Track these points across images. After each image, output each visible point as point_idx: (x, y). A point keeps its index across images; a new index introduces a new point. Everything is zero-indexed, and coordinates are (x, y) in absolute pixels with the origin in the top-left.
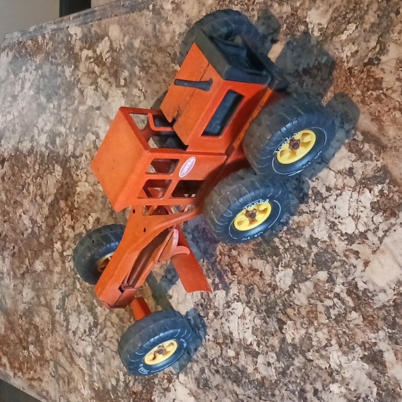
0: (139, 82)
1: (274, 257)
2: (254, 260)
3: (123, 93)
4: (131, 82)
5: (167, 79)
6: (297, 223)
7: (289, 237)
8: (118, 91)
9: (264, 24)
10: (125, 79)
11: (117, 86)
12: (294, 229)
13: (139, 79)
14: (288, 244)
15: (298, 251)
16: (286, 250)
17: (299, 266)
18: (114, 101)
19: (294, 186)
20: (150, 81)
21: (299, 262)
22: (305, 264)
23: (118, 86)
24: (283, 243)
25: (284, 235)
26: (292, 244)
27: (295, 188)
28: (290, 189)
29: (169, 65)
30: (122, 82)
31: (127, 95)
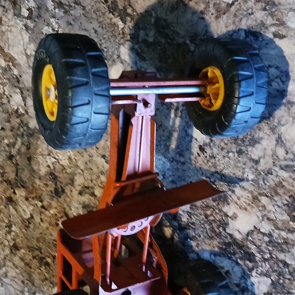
0: (52, 20)
1: (248, 262)
2: (218, 258)
3: (26, 26)
4: (39, 16)
5: (100, 30)
6: (284, 239)
7: (270, 248)
8: (18, 21)
9: (265, 9)
10: (29, 9)
11: (15, 15)
12: (279, 244)
13: (54, 17)
14: (269, 255)
15: (281, 265)
16: (265, 260)
17: (280, 279)
18: (11, 31)
19: (285, 202)
20: (71, 24)
21: (280, 274)
22: (289, 279)
23: (18, 15)
24: (260, 251)
25: (264, 245)
26: (274, 256)
27: (287, 205)
28: (279, 203)
29: (104, 14)
30: (25, 13)
31: (32, 30)
